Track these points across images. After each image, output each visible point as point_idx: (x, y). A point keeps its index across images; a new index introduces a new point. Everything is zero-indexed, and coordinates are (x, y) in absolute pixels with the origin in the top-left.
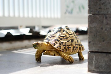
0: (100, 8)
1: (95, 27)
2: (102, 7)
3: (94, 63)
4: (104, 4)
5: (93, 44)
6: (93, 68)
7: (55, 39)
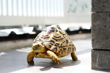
0: (103, 6)
1: (98, 25)
2: (106, 4)
3: (97, 60)
4: (107, 2)
5: (97, 42)
6: (97, 66)
7: (50, 40)
